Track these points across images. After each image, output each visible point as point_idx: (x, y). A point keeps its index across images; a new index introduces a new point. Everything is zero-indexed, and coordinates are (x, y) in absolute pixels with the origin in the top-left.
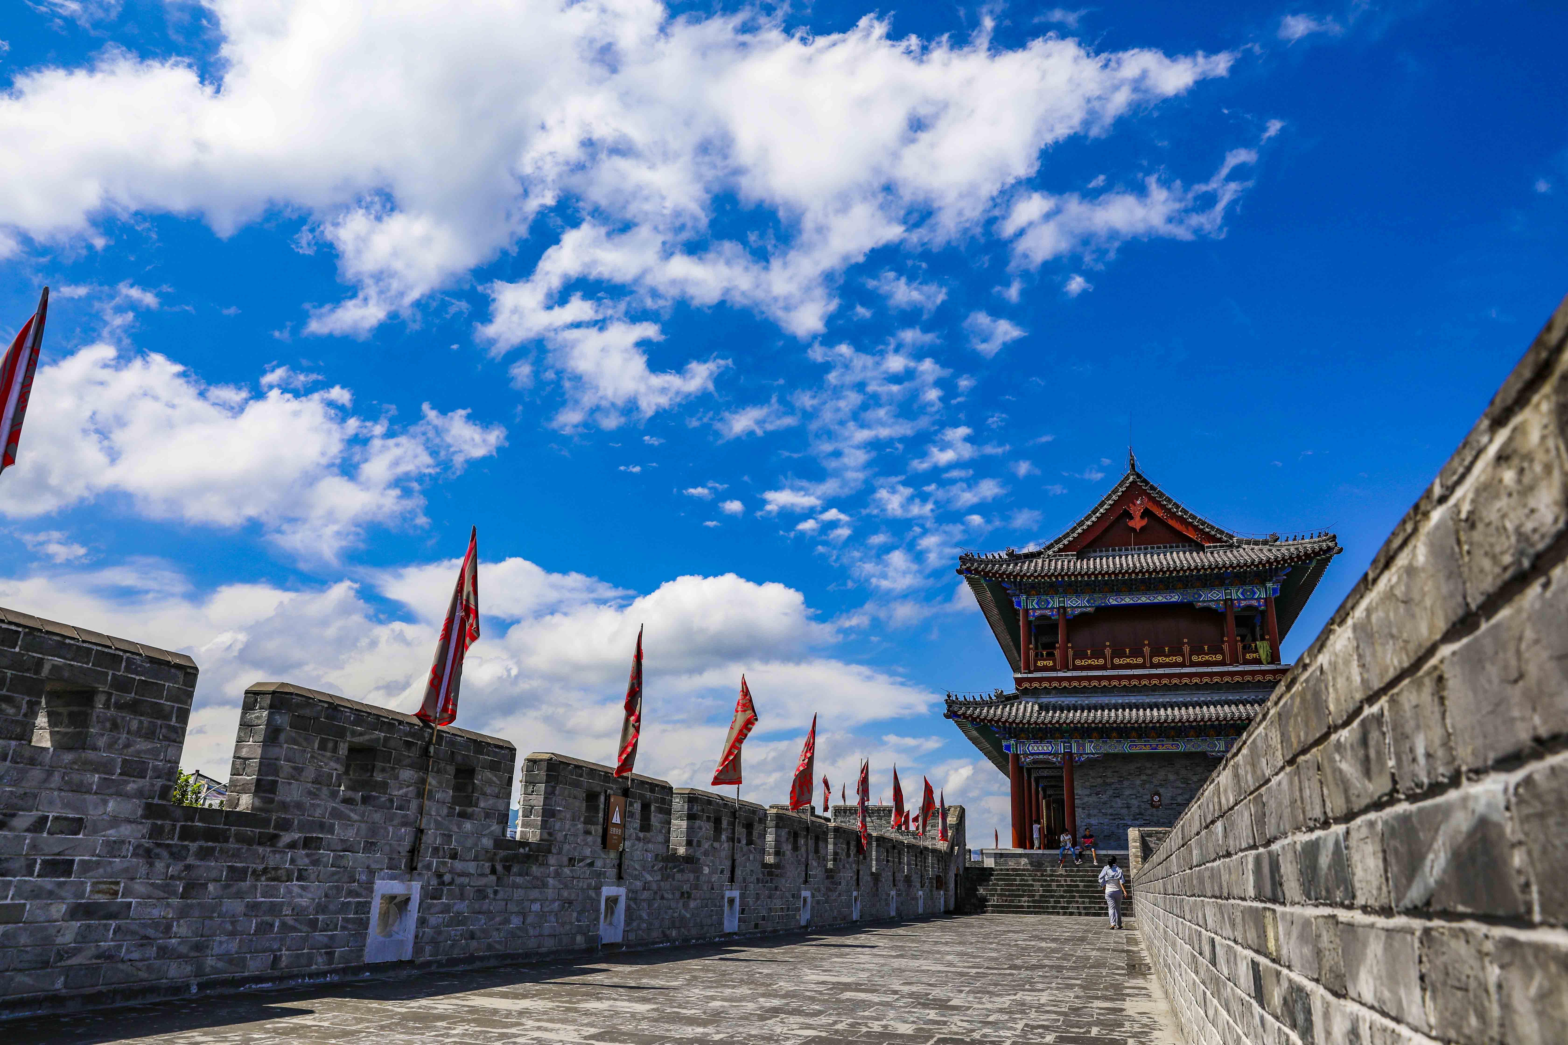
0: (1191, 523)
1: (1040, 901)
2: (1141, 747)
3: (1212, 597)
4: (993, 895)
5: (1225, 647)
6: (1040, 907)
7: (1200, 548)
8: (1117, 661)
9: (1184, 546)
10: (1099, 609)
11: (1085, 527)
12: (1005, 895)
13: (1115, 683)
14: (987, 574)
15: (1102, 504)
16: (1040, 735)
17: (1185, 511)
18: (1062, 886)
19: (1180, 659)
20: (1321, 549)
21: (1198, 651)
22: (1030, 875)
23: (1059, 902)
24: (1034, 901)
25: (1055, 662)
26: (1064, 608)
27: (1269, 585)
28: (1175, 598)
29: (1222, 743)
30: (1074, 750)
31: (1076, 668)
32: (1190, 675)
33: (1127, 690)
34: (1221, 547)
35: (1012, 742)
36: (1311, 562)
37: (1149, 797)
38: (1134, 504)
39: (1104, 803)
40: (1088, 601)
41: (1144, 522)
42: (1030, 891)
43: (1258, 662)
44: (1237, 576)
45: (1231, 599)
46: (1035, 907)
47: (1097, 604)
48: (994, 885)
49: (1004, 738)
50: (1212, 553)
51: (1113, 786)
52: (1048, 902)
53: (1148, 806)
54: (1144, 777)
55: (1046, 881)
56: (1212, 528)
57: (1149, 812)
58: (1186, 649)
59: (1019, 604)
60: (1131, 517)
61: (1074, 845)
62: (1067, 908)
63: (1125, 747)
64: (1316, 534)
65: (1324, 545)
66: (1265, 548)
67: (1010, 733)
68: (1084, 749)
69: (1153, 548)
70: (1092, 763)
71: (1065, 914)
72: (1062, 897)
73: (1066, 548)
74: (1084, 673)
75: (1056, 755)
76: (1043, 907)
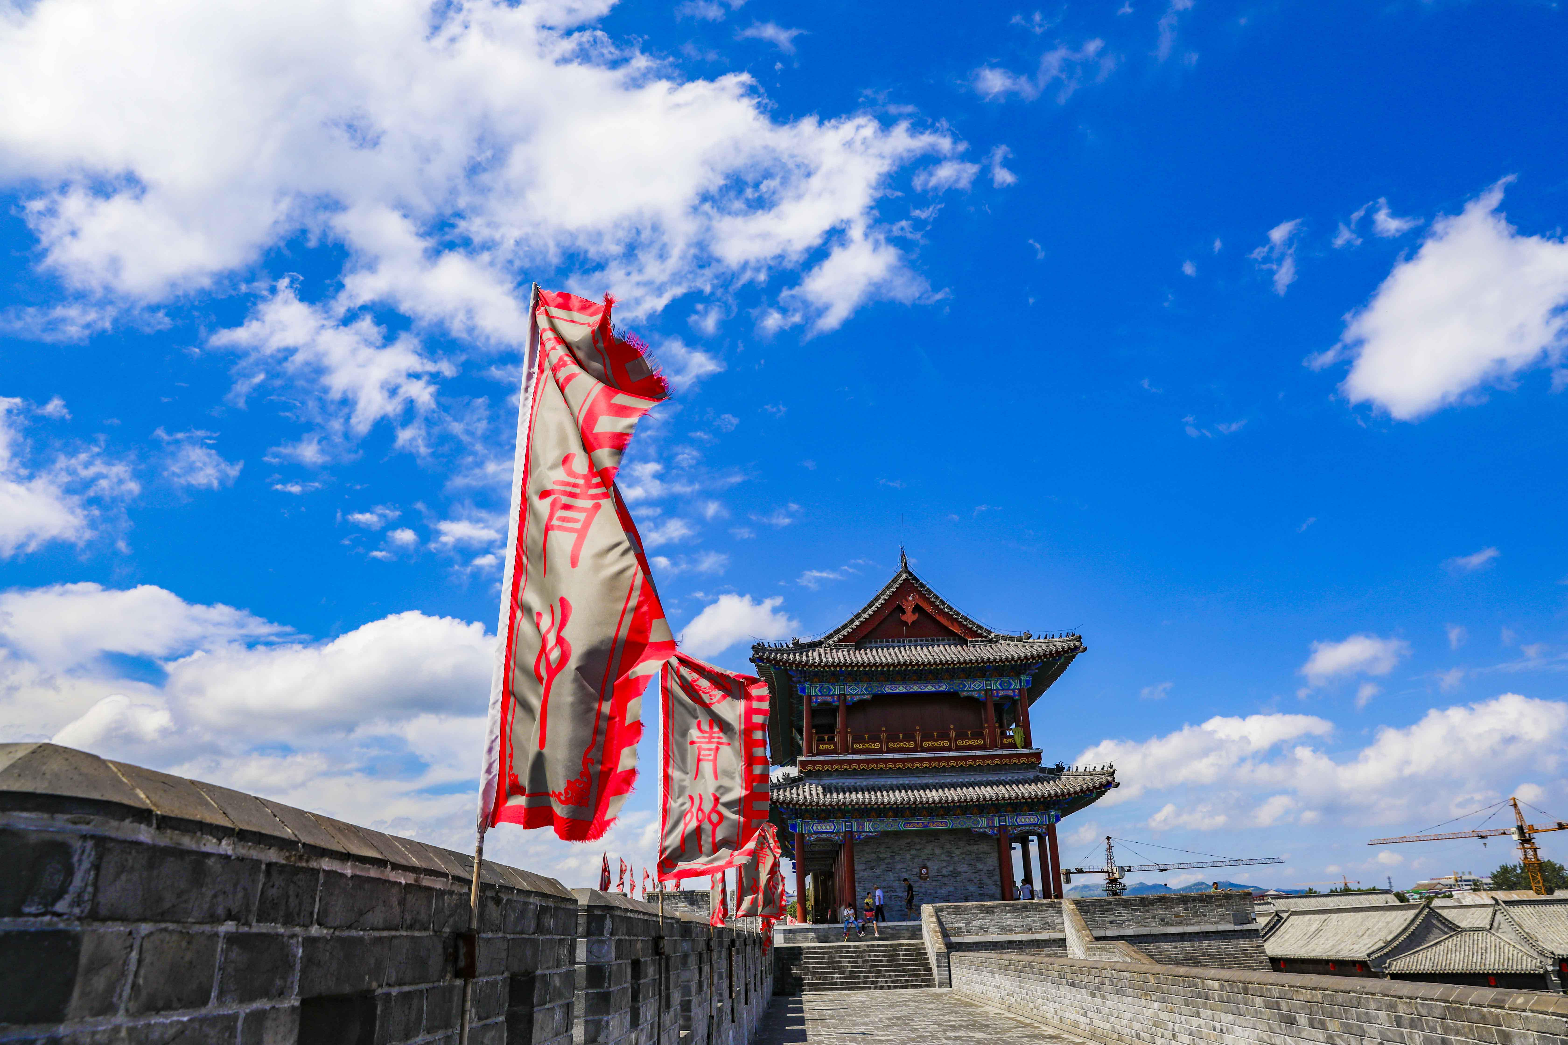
0: (956, 619)
1: (851, 978)
2: (915, 825)
3: (974, 688)
4: (807, 974)
5: (986, 732)
6: (852, 983)
7: (964, 642)
8: (891, 745)
9: (949, 640)
10: (876, 697)
11: (862, 619)
12: (818, 973)
13: (890, 765)
14: (777, 663)
15: (877, 598)
16: (823, 815)
17: (950, 608)
18: (867, 961)
19: (947, 744)
20: (1069, 648)
21: (963, 736)
22: (836, 952)
23: (868, 977)
24: (845, 978)
25: (835, 746)
26: (844, 695)
27: (1024, 677)
28: (943, 688)
29: (984, 820)
30: (855, 829)
31: (855, 752)
32: (956, 759)
33: (901, 772)
34: (982, 641)
35: (798, 822)
36: (1059, 659)
37: (917, 870)
38: (907, 600)
39: (878, 877)
40: (866, 689)
41: (915, 617)
42: (839, 968)
43: (1014, 746)
44: (996, 668)
45: (991, 690)
46: (847, 983)
47: (874, 692)
48: (805, 963)
49: (791, 819)
50: (974, 647)
51: (886, 861)
52: (858, 977)
53: (917, 878)
54: (913, 852)
55: (852, 957)
56: (973, 623)
57: (918, 884)
58: (953, 734)
59: (803, 690)
60: (904, 612)
61: (856, 919)
62: (877, 982)
63: (899, 825)
64: (1064, 635)
65: (1072, 644)
66: (1020, 644)
67: (796, 814)
68: (863, 828)
69: (921, 641)
70: (869, 840)
71: (876, 988)
72: (870, 972)
73: (845, 639)
74: (863, 757)
75: (838, 833)
76: (855, 983)
